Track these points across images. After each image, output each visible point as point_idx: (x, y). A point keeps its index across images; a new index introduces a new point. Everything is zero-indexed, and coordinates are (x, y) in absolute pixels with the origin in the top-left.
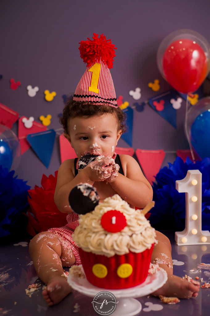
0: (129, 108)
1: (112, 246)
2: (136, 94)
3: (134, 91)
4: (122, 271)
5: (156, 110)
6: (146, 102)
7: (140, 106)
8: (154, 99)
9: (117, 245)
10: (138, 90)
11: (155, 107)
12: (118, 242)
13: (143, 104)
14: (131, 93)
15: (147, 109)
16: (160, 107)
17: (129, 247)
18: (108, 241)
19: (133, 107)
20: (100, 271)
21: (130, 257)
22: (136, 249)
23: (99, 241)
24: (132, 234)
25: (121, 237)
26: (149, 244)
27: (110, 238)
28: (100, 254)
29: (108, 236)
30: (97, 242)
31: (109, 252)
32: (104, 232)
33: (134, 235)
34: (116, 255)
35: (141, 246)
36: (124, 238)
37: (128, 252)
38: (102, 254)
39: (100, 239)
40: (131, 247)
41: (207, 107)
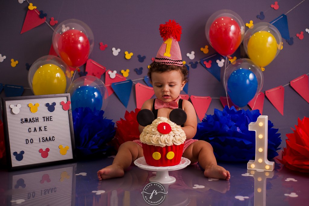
0: (186, 65)
1: (165, 141)
2: (191, 56)
3: (190, 53)
4: (169, 155)
5: (206, 68)
6: (198, 62)
7: (194, 65)
8: (204, 59)
9: (167, 140)
10: (193, 53)
11: (205, 65)
12: (168, 139)
13: (197, 63)
14: (188, 55)
15: (199, 67)
16: (208, 65)
18: (162, 138)
19: (189, 65)
20: (157, 156)
21: (174, 148)
22: (177, 143)
23: (157, 139)
24: (175, 135)
25: (169, 136)
26: (183, 141)
27: (163, 137)
28: (157, 146)
29: (162, 136)
30: (156, 139)
31: (163, 144)
32: (159, 134)
33: (176, 136)
34: (166, 146)
35: (179, 142)
36: (171, 137)
37: (173, 144)
38: (159, 146)
39: (157, 138)
40: (174, 141)
41: (239, 66)
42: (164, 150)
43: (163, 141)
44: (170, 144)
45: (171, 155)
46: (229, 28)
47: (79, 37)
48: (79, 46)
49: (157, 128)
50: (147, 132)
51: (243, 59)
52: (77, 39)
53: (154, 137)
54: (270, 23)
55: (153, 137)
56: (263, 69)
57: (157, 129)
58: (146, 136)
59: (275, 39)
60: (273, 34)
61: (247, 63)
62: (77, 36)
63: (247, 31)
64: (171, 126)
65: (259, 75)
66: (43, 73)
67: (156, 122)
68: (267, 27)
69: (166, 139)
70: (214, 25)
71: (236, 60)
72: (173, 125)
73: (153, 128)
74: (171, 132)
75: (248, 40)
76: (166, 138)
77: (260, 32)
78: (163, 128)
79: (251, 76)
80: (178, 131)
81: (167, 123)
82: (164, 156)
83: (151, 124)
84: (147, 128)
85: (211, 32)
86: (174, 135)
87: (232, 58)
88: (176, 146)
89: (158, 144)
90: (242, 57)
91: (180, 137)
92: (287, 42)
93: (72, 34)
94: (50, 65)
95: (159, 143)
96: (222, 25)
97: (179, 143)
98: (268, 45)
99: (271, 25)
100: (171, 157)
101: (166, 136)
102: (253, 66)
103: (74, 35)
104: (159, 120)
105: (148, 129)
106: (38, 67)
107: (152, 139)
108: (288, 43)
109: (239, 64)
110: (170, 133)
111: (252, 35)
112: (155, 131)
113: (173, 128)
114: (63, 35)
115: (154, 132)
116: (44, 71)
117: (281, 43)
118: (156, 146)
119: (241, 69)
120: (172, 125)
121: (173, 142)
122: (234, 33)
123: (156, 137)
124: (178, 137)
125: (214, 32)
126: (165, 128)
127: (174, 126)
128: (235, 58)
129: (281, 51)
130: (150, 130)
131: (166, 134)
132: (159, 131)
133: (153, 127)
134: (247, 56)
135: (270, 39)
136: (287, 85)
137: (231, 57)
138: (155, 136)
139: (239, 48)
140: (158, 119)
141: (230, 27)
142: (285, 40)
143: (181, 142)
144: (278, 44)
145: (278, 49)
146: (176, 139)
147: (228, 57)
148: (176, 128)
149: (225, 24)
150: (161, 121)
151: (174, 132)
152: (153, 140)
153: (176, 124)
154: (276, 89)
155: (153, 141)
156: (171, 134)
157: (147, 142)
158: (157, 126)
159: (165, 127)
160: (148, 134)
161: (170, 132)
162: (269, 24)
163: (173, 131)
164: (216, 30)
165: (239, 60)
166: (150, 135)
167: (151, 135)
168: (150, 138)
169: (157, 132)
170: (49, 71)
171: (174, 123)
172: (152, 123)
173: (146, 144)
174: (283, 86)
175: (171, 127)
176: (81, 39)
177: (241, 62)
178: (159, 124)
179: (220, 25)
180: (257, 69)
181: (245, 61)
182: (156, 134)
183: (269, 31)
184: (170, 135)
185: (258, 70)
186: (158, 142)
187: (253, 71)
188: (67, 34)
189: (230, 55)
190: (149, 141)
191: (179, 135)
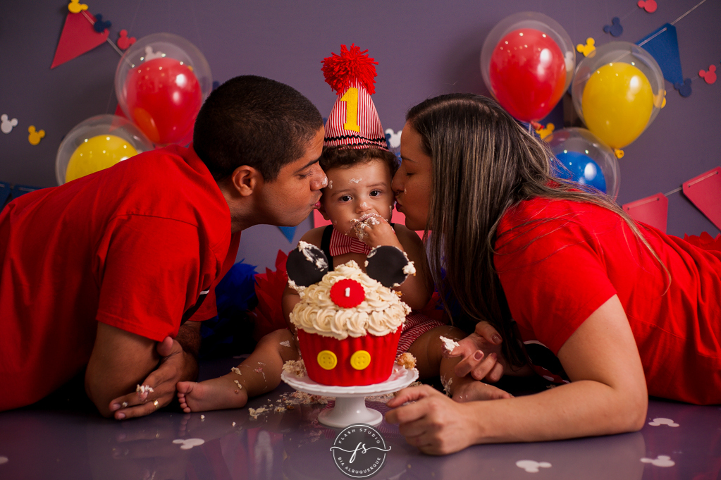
1: (345, 325)
4: (358, 359)
12: (353, 320)
17: (366, 327)
18: (339, 318)
20: (328, 360)
21: (368, 341)
22: (377, 331)
23: (328, 319)
24: (372, 312)
25: (357, 314)
26: (394, 326)
27: (342, 314)
28: (328, 335)
29: (340, 312)
30: (325, 320)
31: (340, 332)
32: (333, 307)
33: (374, 313)
34: (349, 337)
35: (382, 327)
36: (360, 315)
37: (365, 333)
38: (331, 336)
39: (328, 316)
40: (370, 327)
41: (561, 145)
42: (346, 347)
43: (342, 324)
44: (360, 332)
45: (361, 360)
46: (537, 54)
47: (175, 76)
48: (176, 96)
49: (331, 292)
50: (308, 301)
51: (571, 130)
52: (170, 81)
53: (321, 314)
54: (637, 43)
55: (318, 314)
56: (621, 154)
57: (329, 294)
58: (304, 311)
59: (647, 81)
60: (643, 71)
61: (580, 139)
62: (170, 73)
63: (581, 63)
64: (365, 289)
65: (610, 167)
66: (91, 156)
67: (330, 279)
68: (629, 52)
69: (347, 320)
70: (502, 48)
71: (554, 131)
72: (371, 286)
73: (323, 291)
74: (364, 304)
75: (583, 85)
76: (350, 319)
77: (611, 64)
78: (345, 292)
79: (589, 170)
80: (383, 301)
81: (355, 281)
82: (344, 362)
83: (320, 283)
84: (310, 290)
85: (494, 66)
86: (369, 311)
87: (544, 126)
88: (374, 337)
89: (329, 331)
90: (568, 125)
91: (385, 317)
92: (675, 89)
93: (161, 68)
94: (108, 138)
95: (330, 329)
96: (521, 48)
97: (382, 332)
98: (630, 97)
99: (639, 48)
100: (362, 364)
101: (350, 312)
102: (595, 145)
103: (165, 70)
104: (337, 272)
105: (310, 295)
106: (78, 143)
107: (315, 320)
108: (678, 92)
109: (562, 142)
110: (359, 306)
111: (592, 72)
112: (324, 299)
113: (369, 294)
114: (140, 71)
115: (321, 302)
116: (91, 152)
117: (662, 92)
118: (325, 337)
119: (565, 152)
120: (369, 287)
122: (549, 69)
123: (325, 314)
124: (379, 317)
125: (500, 66)
126: (348, 294)
127: (373, 289)
128: (551, 127)
129: (662, 110)
130: (313, 298)
131: (350, 307)
132: (333, 301)
133: (323, 289)
134: (579, 123)
135: (636, 82)
136: (676, 191)
137: (539, 126)
138: (324, 311)
139: (561, 103)
140: (337, 270)
141: (540, 52)
142: (672, 85)
143: (389, 328)
144: (654, 96)
145: (654, 106)
146: (373, 321)
147: (532, 125)
148: (377, 294)
149: (526, 46)
150: (342, 275)
151: (371, 303)
152: (319, 321)
153: (379, 284)
154: (649, 201)
155: (317, 324)
156: (363, 308)
157: (304, 325)
158: (330, 287)
159: (348, 291)
160: (309, 308)
161: (360, 303)
162: (634, 46)
163: (368, 300)
164: (506, 60)
165: (560, 131)
166: (311, 308)
167: (314, 308)
168: (311, 316)
169: (329, 303)
170: (104, 152)
171: (375, 281)
172: (321, 280)
173: (302, 330)
174: (666, 195)
175: (364, 292)
176: (181, 80)
177: (567, 136)
178: (336, 283)
179: (516, 49)
180: (604, 152)
181: (575, 135)
182: (326, 307)
183: (633, 64)
184: (359, 310)
185: (607, 156)
186: (328, 327)
187: (596, 157)
188: (148, 69)
189: (537, 120)
190: (310, 323)
191: (384, 311)
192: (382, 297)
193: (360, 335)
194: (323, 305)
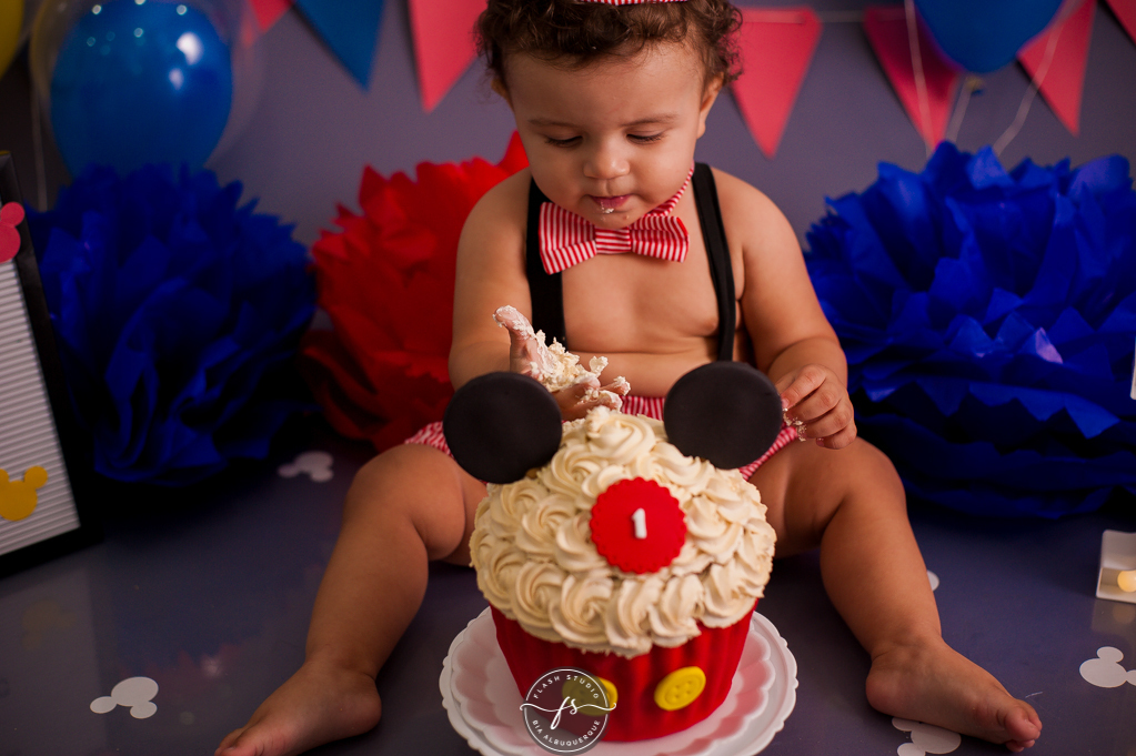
1: (645, 622)
17: (699, 614)
21: (702, 646)
22: (726, 617)
23: (594, 606)
24: (710, 565)
25: (673, 588)
28: (596, 650)
29: (629, 585)
30: (586, 610)
31: (631, 641)
32: (607, 572)
33: (715, 570)
34: (655, 648)
35: (737, 602)
36: (684, 587)
37: (696, 632)
38: (607, 650)
39: (596, 599)
40: (707, 612)
43: (637, 618)
44: (682, 633)
45: (682, 688)
49: (590, 523)
50: (522, 543)
53: (571, 592)
55: (564, 592)
57: (586, 529)
58: (518, 575)
67: (578, 471)
69: (651, 609)
72: (691, 481)
74: (687, 551)
76: (657, 605)
78: (632, 525)
80: (727, 524)
82: (638, 700)
86: (700, 566)
88: (718, 630)
89: (600, 639)
91: (740, 570)
95: (602, 633)
100: (686, 694)
101: (652, 583)
104: (596, 449)
105: (523, 516)
107: (557, 609)
110: (676, 561)
112: (572, 544)
113: (696, 517)
115: (568, 553)
118: (589, 654)
120: (687, 488)
121: (696, 616)
123: (585, 592)
124: (727, 575)
130: (538, 532)
131: (654, 567)
132: (602, 552)
138: (579, 582)
143: (751, 596)
146: (716, 596)
148: (712, 506)
151: (705, 546)
152: (567, 612)
156: (685, 565)
158: (587, 506)
159: (640, 517)
160: (528, 565)
161: (677, 553)
163: (695, 538)
166: (536, 567)
167: (545, 571)
168: (541, 592)
169: (591, 561)
171: (698, 461)
175: (676, 502)
178: (601, 494)
182: (581, 576)
184: (677, 571)
186: (596, 629)
190: (539, 614)
191: (736, 555)
192: (725, 512)
193: (683, 640)
194: (576, 565)
